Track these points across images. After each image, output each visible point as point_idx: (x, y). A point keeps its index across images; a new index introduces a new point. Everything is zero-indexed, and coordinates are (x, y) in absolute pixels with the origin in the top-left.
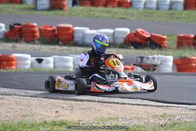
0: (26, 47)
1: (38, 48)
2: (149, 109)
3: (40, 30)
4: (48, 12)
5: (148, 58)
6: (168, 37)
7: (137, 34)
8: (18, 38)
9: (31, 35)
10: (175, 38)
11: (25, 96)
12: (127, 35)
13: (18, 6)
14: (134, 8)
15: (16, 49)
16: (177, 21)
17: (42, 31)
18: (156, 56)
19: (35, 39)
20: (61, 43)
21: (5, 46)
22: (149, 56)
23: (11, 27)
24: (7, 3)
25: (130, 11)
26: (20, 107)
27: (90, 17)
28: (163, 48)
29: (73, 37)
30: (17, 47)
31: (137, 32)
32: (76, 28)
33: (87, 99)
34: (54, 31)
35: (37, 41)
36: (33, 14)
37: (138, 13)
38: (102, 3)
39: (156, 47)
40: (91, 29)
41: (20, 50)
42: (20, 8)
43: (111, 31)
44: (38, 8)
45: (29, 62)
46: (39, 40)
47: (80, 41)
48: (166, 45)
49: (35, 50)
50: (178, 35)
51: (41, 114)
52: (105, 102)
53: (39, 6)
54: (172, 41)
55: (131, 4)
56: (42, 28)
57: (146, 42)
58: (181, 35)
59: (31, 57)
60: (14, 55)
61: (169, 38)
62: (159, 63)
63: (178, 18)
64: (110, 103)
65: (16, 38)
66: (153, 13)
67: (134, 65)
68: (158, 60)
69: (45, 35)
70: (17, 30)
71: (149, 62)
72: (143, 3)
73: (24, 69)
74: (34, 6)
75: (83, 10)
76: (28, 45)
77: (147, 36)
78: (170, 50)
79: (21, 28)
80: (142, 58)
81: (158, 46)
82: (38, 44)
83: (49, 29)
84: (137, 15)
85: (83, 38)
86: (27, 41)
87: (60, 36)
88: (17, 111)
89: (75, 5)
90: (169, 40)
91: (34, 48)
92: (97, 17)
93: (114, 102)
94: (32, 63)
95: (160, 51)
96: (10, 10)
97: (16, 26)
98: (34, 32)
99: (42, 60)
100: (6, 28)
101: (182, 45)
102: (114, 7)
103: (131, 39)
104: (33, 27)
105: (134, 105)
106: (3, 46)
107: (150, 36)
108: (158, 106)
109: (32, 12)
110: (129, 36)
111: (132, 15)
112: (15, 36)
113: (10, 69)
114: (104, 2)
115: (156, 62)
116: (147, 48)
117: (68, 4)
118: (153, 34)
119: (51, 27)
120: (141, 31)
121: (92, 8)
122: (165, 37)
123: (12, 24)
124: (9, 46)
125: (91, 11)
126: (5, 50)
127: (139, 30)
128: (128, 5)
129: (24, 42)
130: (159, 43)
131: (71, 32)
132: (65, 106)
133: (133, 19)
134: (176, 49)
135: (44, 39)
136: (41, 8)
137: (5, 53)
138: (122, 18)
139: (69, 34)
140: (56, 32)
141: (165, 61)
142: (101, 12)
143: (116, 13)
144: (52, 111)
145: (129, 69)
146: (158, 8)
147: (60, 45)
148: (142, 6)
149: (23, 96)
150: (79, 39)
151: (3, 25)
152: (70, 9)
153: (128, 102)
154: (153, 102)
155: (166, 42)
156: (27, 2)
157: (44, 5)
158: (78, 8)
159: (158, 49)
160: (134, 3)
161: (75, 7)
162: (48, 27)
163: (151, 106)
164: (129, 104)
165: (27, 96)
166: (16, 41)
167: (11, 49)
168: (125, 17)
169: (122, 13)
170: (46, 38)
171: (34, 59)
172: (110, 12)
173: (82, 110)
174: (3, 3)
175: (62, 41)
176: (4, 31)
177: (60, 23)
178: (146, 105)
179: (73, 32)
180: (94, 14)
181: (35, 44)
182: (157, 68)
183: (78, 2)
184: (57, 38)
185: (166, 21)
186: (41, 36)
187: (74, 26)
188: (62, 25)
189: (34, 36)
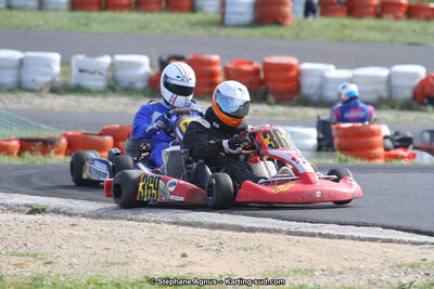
2: (391, 249)
3: (226, 70)
4: (250, 31)
9: (207, 80)
11: (130, 220)
12: (418, 81)
17: (231, 72)
23: (163, 65)
27: (342, 40)
29: (298, 86)
32: (306, 66)
33: (263, 226)
34: (257, 72)
38: (371, 10)
42: (188, 23)
44: (227, 22)
51: (147, 261)
52: (302, 234)
53: (231, 19)
56: (230, 66)
64: (313, 235)
74: (219, 17)
75: (327, 26)
80: (433, 133)
83: (246, 68)
87: (270, 84)
88: (95, 254)
93: (320, 234)
98: (213, 75)
100: (152, 66)
102: (397, 18)
104: (211, 63)
105: (364, 239)
108: (414, 243)
109: (214, 30)
110: (424, 83)
114: (376, 7)
119: (251, 63)
121: (348, 21)
123: (164, 58)
125: (344, 27)
128: (429, 13)
131: (293, 74)
132: (206, 242)
140: (262, 75)
142: (369, 29)
143: (401, 31)
144: (175, 253)
145: (403, 157)
147: (269, 103)
152: (299, 24)
153: (352, 233)
156: (206, 9)
158: (317, 22)
162: (244, 64)
163: (399, 242)
164: (353, 238)
165: (133, 220)
172: (387, 30)
173: (242, 252)
176: (147, 74)
178: (390, 241)
179: (299, 73)
180: (351, 35)
184: (263, 87)
187: (301, 62)
188: (276, 60)
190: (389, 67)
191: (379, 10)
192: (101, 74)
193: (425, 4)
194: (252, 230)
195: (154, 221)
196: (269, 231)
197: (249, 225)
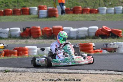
0: (34, 41)
1: (41, 42)
2: (113, 76)
3: (42, 30)
4: (47, 19)
5: (111, 44)
6: (122, 30)
7: (103, 30)
8: (29, 36)
9: (37, 34)
11: (35, 72)
12: (96, 30)
13: (28, 16)
14: (100, 13)
15: (28, 43)
17: (43, 31)
18: (116, 43)
19: (39, 36)
21: (21, 42)
22: (111, 43)
23: (24, 30)
24: (21, 15)
25: (98, 15)
26: (32, 79)
27: (73, 20)
28: (120, 37)
30: (28, 42)
31: (103, 28)
33: (73, 72)
34: (51, 30)
35: (40, 38)
36: (37, 21)
37: (103, 17)
38: (80, 11)
39: (115, 37)
40: (73, 28)
41: (30, 43)
42: (29, 18)
43: (86, 29)
44: (40, 17)
45: (36, 51)
46: (42, 37)
48: (121, 35)
49: (40, 43)
52: (85, 74)
53: (41, 16)
55: (98, 11)
56: (43, 29)
57: (109, 34)
59: (38, 47)
60: (27, 47)
62: (118, 47)
64: (88, 74)
65: (27, 36)
66: (112, 16)
67: (102, 49)
68: (117, 45)
69: (45, 33)
70: (27, 31)
71: (111, 47)
72: (106, 10)
73: (33, 55)
74: (37, 16)
75: (68, 17)
76: (35, 40)
77: (109, 31)
79: (30, 30)
80: (107, 44)
81: (116, 36)
82: (41, 39)
83: (48, 29)
84: (102, 18)
85: (69, 34)
86: (35, 38)
87: (55, 34)
89: (63, 14)
91: (38, 42)
92: (77, 20)
93: (90, 73)
94: (38, 51)
95: (118, 40)
96: (23, 19)
97: (27, 29)
98: (38, 32)
99: (44, 49)
100: (21, 30)
102: (87, 14)
103: (99, 33)
104: (38, 29)
105: (103, 74)
106: (20, 42)
107: (111, 30)
108: (118, 74)
109: (37, 19)
110: (98, 31)
111: (99, 18)
112: (27, 35)
113: (25, 56)
114: (81, 11)
115: (116, 46)
116: (110, 38)
117: (59, 13)
118: (113, 29)
119: (49, 28)
120: (105, 28)
121: (74, 15)
122: (121, 30)
123: (24, 28)
124: (23, 41)
125: (73, 17)
126: (21, 44)
127: (104, 27)
128: (96, 12)
129: (33, 39)
130: (117, 34)
131: (61, 30)
132: (60, 77)
133: (100, 20)
135: (45, 36)
136: (42, 17)
137: (21, 46)
138: (93, 20)
141: (121, 46)
142: (80, 17)
143: (89, 17)
145: (99, 52)
146: (115, 13)
147: (55, 39)
148: (105, 12)
149: (33, 72)
151: (19, 29)
152: (60, 16)
153: (99, 73)
154: (115, 72)
155: (121, 34)
156: (33, 14)
157: (44, 14)
158: (65, 16)
159: (117, 38)
160: (100, 10)
161: (63, 15)
162: (47, 28)
163: (114, 74)
164: (100, 74)
165: (36, 72)
166: (28, 38)
167: (24, 43)
168: (95, 19)
169: (93, 17)
170: (46, 35)
171: (39, 49)
172: (85, 17)
174: (18, 15)
175: (56, 36)
176: (20, 33)
177: (54, 26)
178: (111, 74)
180: (75, 19)
181: (40, 39)
182: (116, 50)
183: (65, 12)
184: (53, 35)
185: (121, 20)
186: (43, 34)
187: (63, 27)
188: (56, 27)
189: (39, 35)
190: (88, 27)
191: (82, 11)
192: (6, 33)
193: (94, 9)
194: (70, 73)
195: (42, 72)
196: (75, 73)
197: (69, 72)
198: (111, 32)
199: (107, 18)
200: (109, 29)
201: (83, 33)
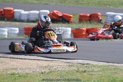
6: (73, 15)
10: (78, 16)
16: (80, 6)
20: (6, 19)
27: (26, 3)
28: (70, 23)
29: (13, 16)
31: (54, 13)
32: (15, 10)
34: (1, 12)
37: (57, 1)
40: (25, 11)
43: (37, 12)
47: (18, 18)
48: (72, 21)
50: (80, 14)
54: (76, 18)
57: (59, 19)
58: (82, 14)
61: (75, 16)
63: (81, 4)
66: (66, 1)
77: (60, 15)
78: (75, 24)
81: (67, 21)
84: (55, 2)
85: (20, 16)
87: (5, 15)
90: (74, 18)
92: (30, 3)
95: (68, 25)
101: (82, 21)
107: (62, 15)
110: (49, 15)
111: (52, 2)
116: (60, 23)
118: (64, 14)
120: (56, 12)
122: (71, 16)
127: (55, 11)
130: (67, 19)
131: (12, 12)
133: (53, 4)
134: (78, 23)
138: (46, 4)
139: (11, 14)
140: (3, 13)
141: (66, 31)
147: (5, 21)
150: (17, 17)
155: (72, 19)
159: (67, 23)
168: (48, 3)
175: (6, 18)
177: (5, 7)
179: (14, 12)
184: (3, 16)
185: (74, 6)
187: (14, 9)
188: (7, 8)
190: (39, 11)
198: (61, 17)
199: (60, 2)
200: (61, 13)
201: (34, 16)
